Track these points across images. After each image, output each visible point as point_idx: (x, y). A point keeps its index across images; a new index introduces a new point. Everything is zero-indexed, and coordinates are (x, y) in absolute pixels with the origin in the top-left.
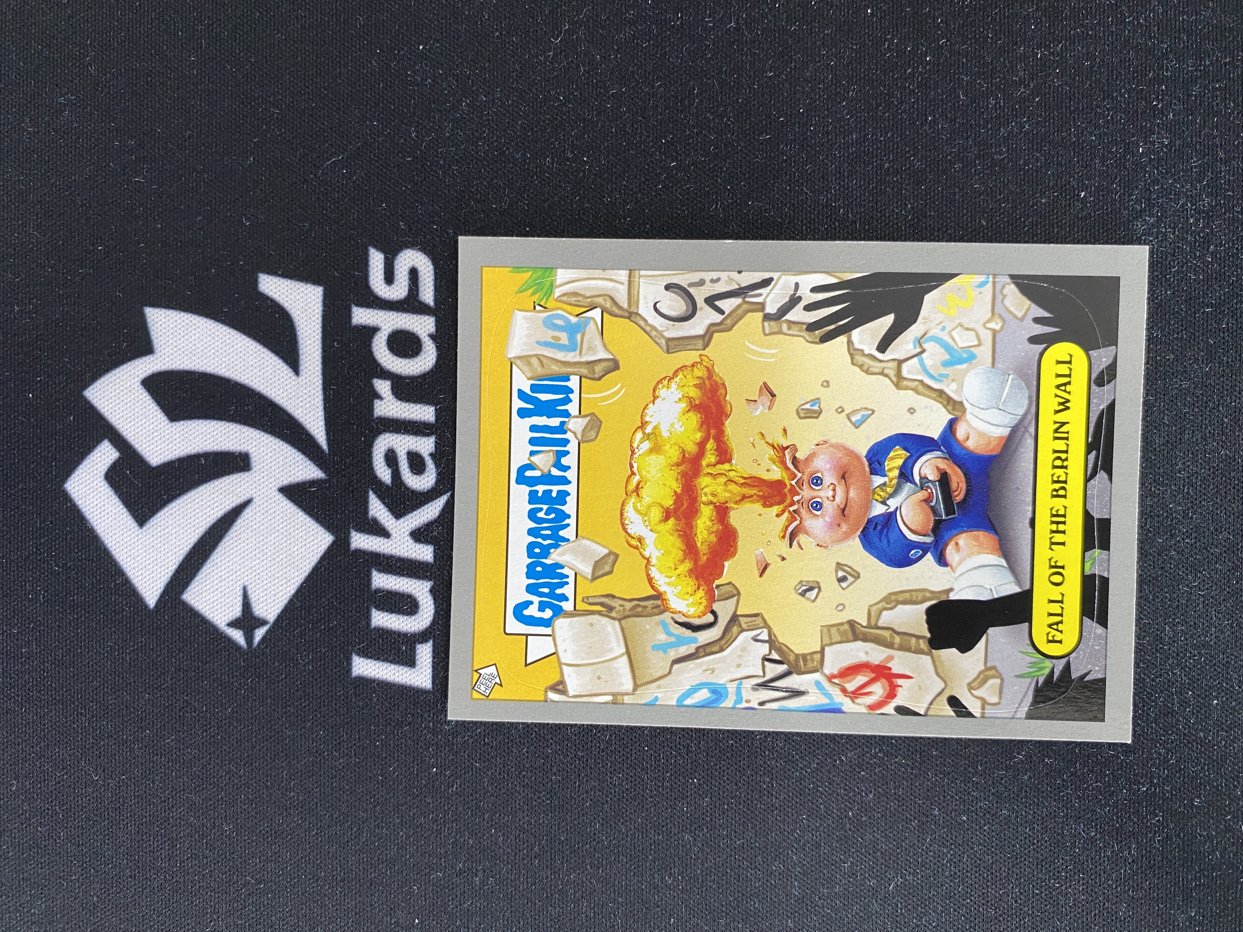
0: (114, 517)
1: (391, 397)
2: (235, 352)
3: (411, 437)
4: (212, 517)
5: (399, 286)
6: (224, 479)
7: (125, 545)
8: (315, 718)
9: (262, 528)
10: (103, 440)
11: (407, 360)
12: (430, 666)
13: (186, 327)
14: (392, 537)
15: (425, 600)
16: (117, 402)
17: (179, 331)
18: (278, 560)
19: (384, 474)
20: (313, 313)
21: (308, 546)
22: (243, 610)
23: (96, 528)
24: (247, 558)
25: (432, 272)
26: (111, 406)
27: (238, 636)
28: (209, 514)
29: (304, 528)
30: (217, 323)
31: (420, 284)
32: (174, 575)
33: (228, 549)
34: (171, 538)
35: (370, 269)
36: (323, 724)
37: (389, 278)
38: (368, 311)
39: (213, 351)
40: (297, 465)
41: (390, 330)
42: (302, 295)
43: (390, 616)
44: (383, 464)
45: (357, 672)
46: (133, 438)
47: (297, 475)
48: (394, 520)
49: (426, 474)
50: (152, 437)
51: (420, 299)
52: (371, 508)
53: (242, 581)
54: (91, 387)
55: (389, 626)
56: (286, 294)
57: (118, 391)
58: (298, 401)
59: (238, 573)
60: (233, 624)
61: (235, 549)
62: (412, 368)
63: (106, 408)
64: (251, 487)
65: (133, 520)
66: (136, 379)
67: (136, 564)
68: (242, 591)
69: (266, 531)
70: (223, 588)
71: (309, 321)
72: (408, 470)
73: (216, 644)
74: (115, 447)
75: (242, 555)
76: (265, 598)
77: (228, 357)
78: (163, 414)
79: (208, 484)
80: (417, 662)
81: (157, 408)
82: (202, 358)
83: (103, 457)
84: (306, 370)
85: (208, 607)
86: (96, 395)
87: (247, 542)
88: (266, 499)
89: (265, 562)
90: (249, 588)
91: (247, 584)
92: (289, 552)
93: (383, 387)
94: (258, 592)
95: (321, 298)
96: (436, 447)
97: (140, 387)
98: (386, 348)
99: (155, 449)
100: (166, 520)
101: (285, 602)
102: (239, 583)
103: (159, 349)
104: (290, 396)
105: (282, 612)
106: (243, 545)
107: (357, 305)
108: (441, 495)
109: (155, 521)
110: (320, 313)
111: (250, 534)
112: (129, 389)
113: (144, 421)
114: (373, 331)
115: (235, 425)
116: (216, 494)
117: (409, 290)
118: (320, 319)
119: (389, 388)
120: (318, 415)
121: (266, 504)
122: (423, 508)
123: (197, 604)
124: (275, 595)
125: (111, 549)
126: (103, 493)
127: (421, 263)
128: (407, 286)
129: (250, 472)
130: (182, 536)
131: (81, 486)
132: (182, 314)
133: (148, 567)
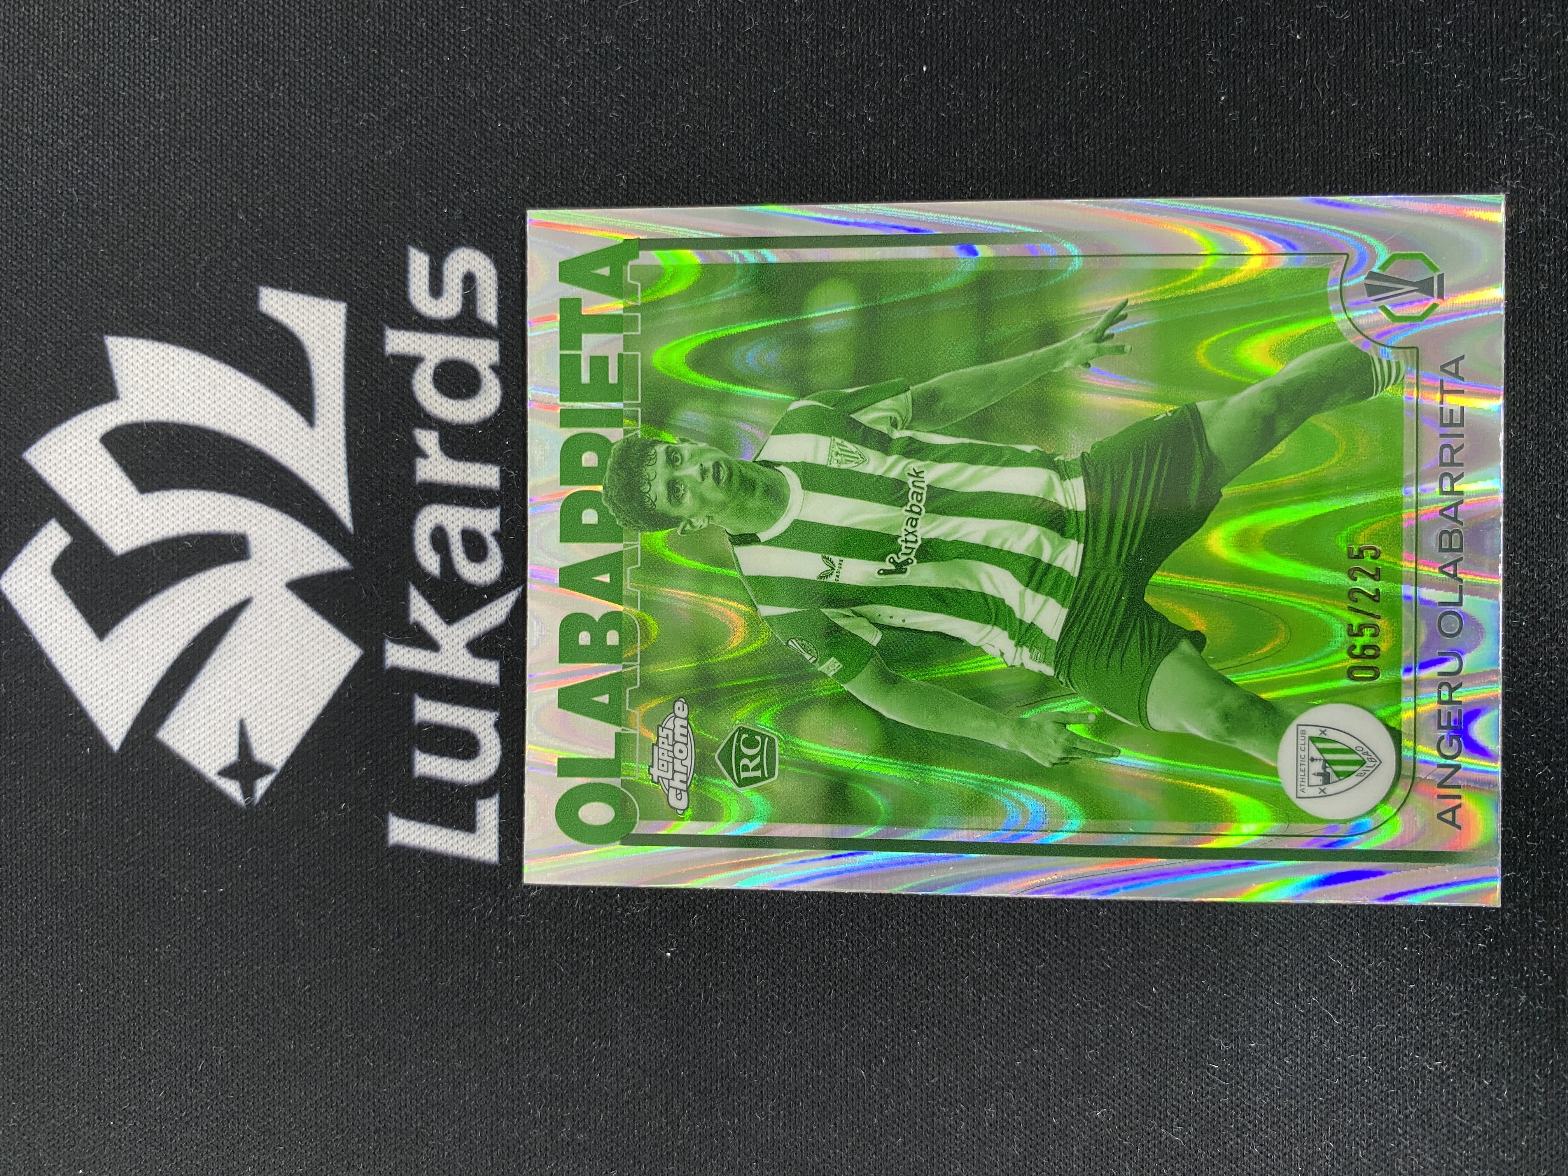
0: (64, 625)
1: (440, 453)
2: (229, 395)
3: (467, 509)
4: (198, 624)
5: (450, 298)
6: (214, 571)
7: (80, 664)
8: (338, 904)
9: (265, 638)
10: (51, 518)
11: (461, 402)
12: (496, 830)
13: (162, 362)
14: (442, 650)
15: (488, 738)
16: (69, 466)
17: (152, 368)
18: (286, 682)
19: (430, 562)
20: (333, 339)
21: (327, 663)
22: (240, 754)
23: (40, 641)
24: (245, 680)
25: (495, 278)
26: (60, 472)
27: (232, 788)
28: (193, 620)
29: (321, 637)
30: (203, 356)
31: (479, 296)
32: (146, 704)
33: (219, 668)
34: (141, 653)
35: (411, 276)
36: (350, 911)
37: (436, 289)
38: (407, 334)
39: (197, 395)
40: (312, 549)
41: (437, 361)
42: (317, 314)
43: (440, 761)
44: (429, 547)
45: (396, 839)
46: (90, 516)
47: (312, 563)
48: (444, 625)
49: (489, 561)
50: (115, 513)
51: (479, 317)
52: (413, 608)
53: (238, 712)
54: (34, 447)
55: (439, 775)
56: (297, 314)
57: (69, 452)
58: (312, 462)
59: (233, 701)
60: (227, 772)
61: (229, 668)
62: (467, 413)
63: (54, 475)
64: (250, 582)
65: (90, 630)
66: (94, 434)
67: (95, 690)
68: (238, 726)
69: (270, 642)
70: (212, 722)
71: (327, 350)
72: (463, 556)
73: (203, 800)
74: (65, 529)
75: (239, 676)
76: (269, 735)
77: (218, 403)
78: (130, 482)
79: (192, 578)
80: (478, 825)
81: (121, 474)
82: (183, 405)
83: (50, 543)
84: (323, 419)
85: (192, 749)
86: (39, 457)
87: (244, 658)
88: (269, 598)
89: (269, 685)
90: (247, 722)
91: (245, 716)
92: (301, 672)
93: (428, 440)
94: (259, 727)
95: (343, 318)
96: (501, 522)
97: (100, 445)
98: (431, 386)
99: (120, 531)
100: (136, 628)
101: (297, 741)
102: (234, 715)
103: (126, 393)
104: (302, 455)
105: (292, 756)
106: (238, 662)
107: (392, 327)
108: (509, 591)
109: (121, 631)
110: (343, 339)
111: (250, 647)
112: (85, 448)
113: (105, 492)
114: (413, 362)
115: (228, 496)
116: (204, 592)
117: (463, 304)
118: (343, 346)
119: (436, 441)
120: (339, 481)
121: (270, 605)
122: (484, 609)
123: (177, 745)
124: (282, 732)
125: (61, 670)
126: (49, 592)
127: (480, 267)
128: (461, 298)
129: (250, 561)
130: (157, 651)
131: (19, 583)
132: (157, 344)
133: (110, 695)
